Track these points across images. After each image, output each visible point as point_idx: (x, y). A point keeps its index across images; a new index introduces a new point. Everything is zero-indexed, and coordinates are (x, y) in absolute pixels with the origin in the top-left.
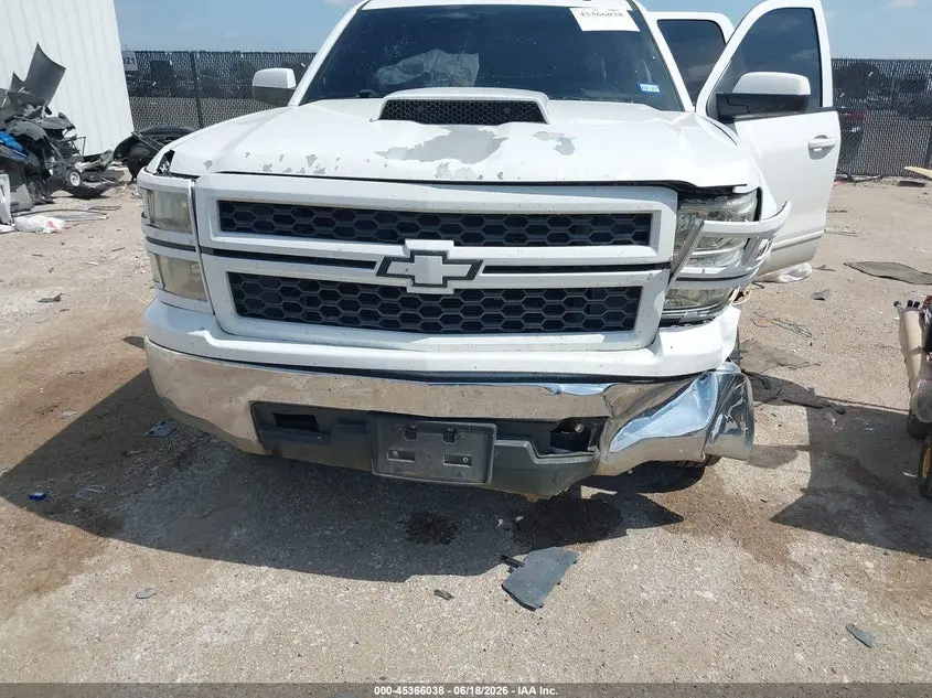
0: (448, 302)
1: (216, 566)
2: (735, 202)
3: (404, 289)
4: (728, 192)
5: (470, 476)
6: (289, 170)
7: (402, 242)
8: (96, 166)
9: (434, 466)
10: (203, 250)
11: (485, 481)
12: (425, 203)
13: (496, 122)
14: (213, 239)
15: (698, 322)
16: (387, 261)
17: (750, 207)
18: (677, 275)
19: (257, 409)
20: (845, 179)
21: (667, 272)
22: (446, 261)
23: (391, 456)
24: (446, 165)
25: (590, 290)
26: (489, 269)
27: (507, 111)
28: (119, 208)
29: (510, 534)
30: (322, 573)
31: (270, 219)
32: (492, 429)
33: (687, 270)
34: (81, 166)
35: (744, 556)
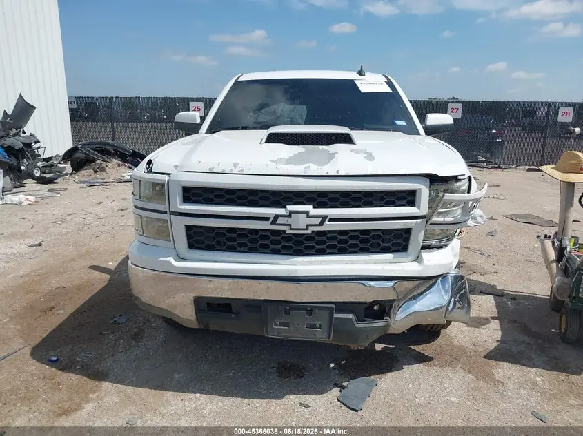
0: (308, 238)
1: (169, 395)
2: (459, 184)
3: (284, 231)
4: (455, 179)
5: (321, 335)
6: (224, 170)
7: (285, 207)
8: (49, 164)
9: (301, 330)
10: (172, 213)
11: (329, 337)
12: (298, 186)
13: (328, 144)
14: (179, 207)
15: (440, 247)
16: (277, 217)
17: (465, 187)
18: (430, 222)
19: (198, 301)
20: (497, 168)
21: (425, 220)
22: (308, 216)
23: (275, 325)
24: (309, 167)
25: (384, 230)
26: (332, 220)
27: (333, 138)
28: (67, 189)
29: (337, 371)
30: (233, 396)
31: (211, 196)
32: (332, 308)
33: (435, 219)
34: (40, 164)
35: (469, 378)
